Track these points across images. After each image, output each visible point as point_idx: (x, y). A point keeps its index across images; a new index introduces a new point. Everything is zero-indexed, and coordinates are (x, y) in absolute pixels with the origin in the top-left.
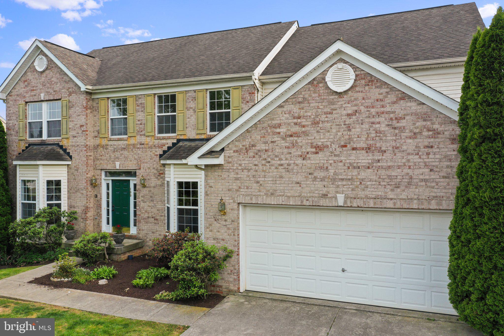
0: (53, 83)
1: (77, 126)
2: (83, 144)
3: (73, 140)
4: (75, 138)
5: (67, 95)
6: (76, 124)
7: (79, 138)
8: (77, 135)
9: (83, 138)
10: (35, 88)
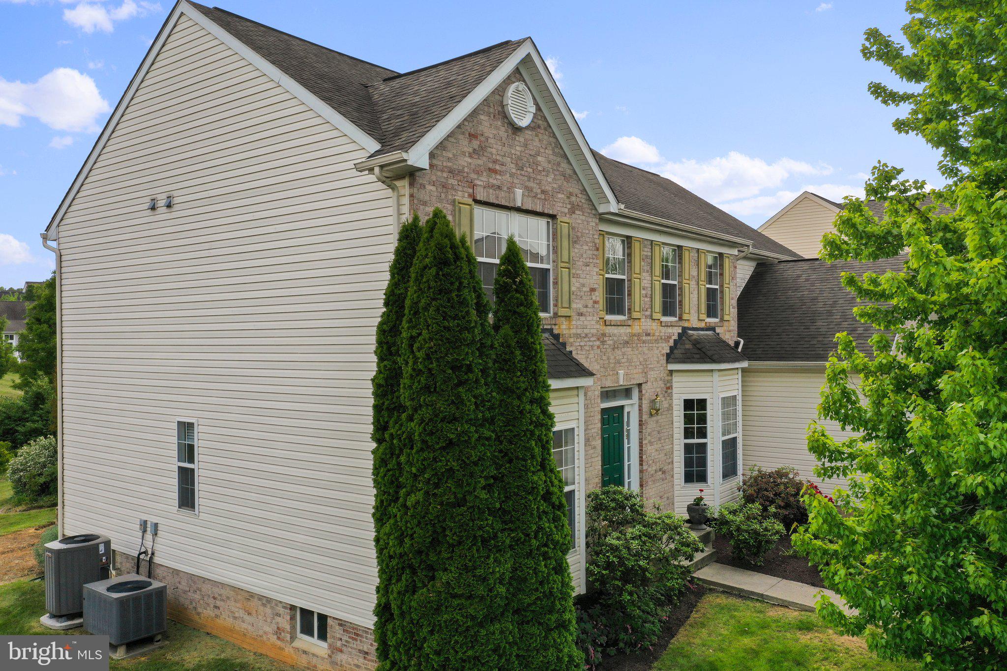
0: (540, 168)
1: (585, 289)
2: (595, 331)
3: (579, 323)
4: (582, 318)
5: (566, 210)
6: (583, 285)
7: (589, 318)
8: (585, 310)
9: (595, 318)
10: (498, 167)
